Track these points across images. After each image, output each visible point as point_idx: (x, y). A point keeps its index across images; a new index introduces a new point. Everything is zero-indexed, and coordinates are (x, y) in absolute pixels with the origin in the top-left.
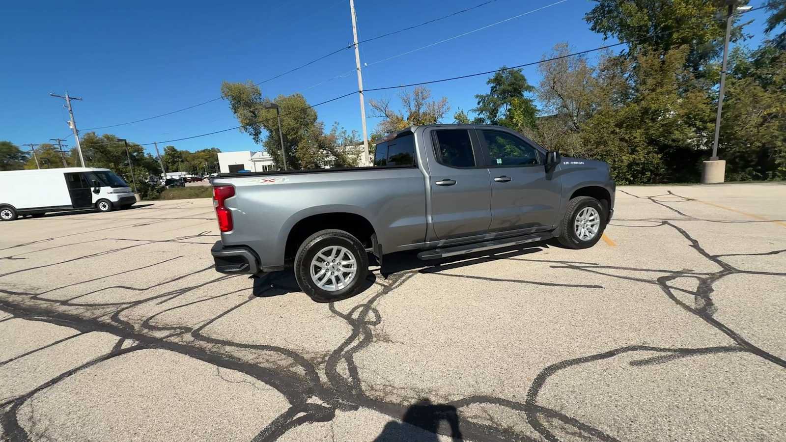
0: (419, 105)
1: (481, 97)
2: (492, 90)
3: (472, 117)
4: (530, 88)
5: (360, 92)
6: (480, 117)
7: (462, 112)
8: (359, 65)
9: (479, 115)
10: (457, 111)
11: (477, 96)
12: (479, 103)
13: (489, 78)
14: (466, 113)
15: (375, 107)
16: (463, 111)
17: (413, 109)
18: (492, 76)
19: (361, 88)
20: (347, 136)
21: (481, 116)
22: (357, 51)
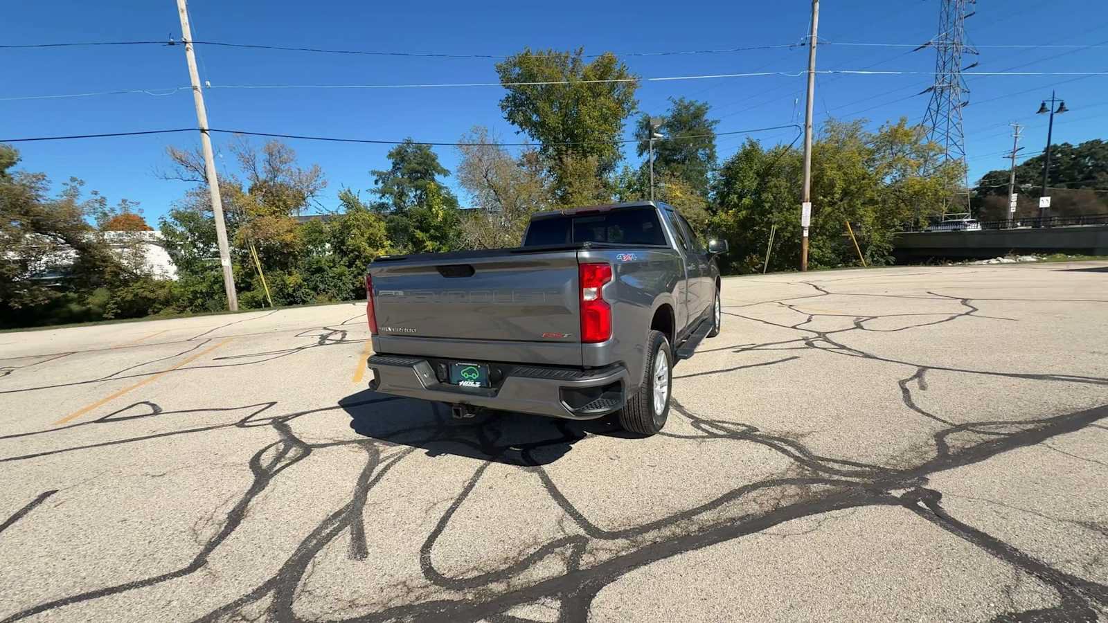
0: (275, 171)
1: (380, 174)
2: (394, 167)
3: (367, 199)
4: (446, 173)
6: (382, 201)
7: (349, 191)
8: (196, 80)
9: (381, 198)
10: (342, 189)
11: (373, 173)
12: (376, 182)
13: (389, 151)
14: (354, 192)
15: (182, 162)
16: (351, 189)
17: (263, 176)
18: (393, 148)
20: (107, 209)
21: (384, 200)
22: (191, 56)
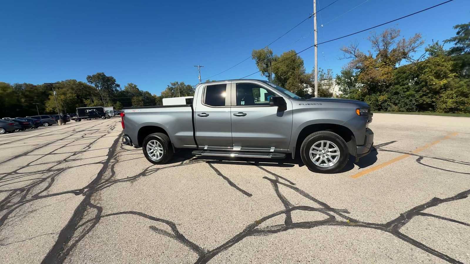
0: (387, 44)
3: (448, 46)
5: (315, 46)
7: (436, 44)
8: (315, 28)
9: (456, 44)
10: (431, 43)
15: (346, 51)
16: (439, 42)
17: (382, 48)
19: (316, 43)
22: (315, 18)
